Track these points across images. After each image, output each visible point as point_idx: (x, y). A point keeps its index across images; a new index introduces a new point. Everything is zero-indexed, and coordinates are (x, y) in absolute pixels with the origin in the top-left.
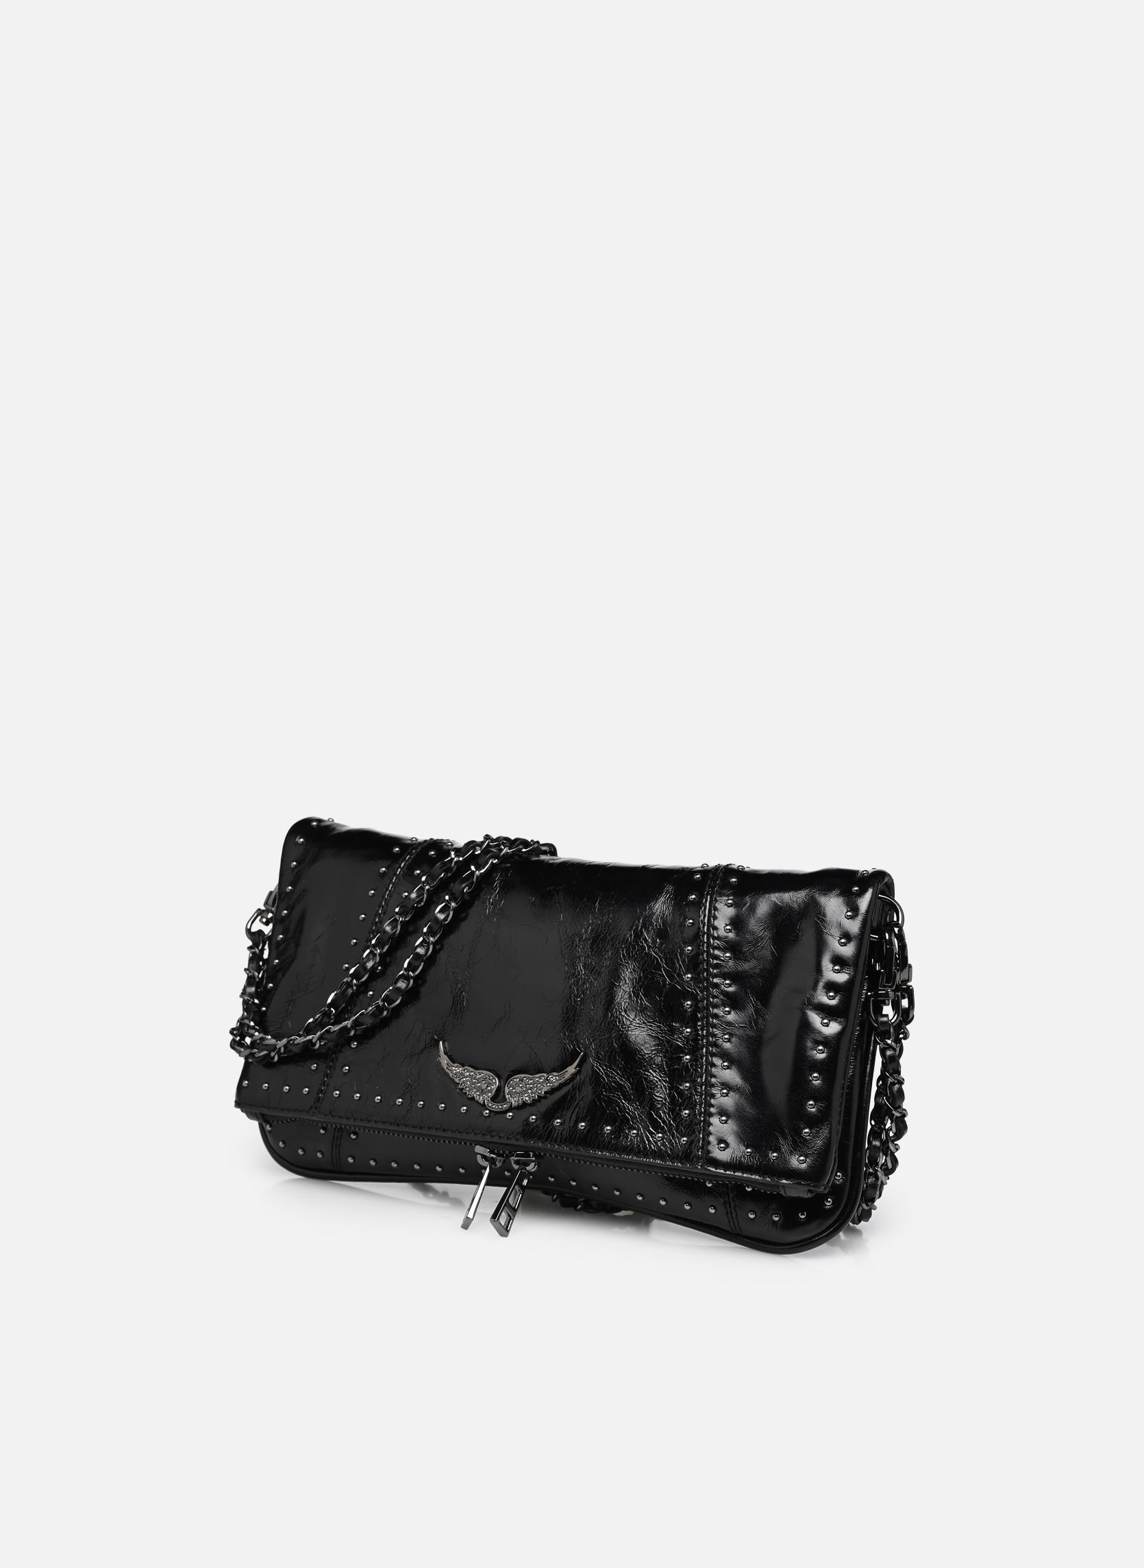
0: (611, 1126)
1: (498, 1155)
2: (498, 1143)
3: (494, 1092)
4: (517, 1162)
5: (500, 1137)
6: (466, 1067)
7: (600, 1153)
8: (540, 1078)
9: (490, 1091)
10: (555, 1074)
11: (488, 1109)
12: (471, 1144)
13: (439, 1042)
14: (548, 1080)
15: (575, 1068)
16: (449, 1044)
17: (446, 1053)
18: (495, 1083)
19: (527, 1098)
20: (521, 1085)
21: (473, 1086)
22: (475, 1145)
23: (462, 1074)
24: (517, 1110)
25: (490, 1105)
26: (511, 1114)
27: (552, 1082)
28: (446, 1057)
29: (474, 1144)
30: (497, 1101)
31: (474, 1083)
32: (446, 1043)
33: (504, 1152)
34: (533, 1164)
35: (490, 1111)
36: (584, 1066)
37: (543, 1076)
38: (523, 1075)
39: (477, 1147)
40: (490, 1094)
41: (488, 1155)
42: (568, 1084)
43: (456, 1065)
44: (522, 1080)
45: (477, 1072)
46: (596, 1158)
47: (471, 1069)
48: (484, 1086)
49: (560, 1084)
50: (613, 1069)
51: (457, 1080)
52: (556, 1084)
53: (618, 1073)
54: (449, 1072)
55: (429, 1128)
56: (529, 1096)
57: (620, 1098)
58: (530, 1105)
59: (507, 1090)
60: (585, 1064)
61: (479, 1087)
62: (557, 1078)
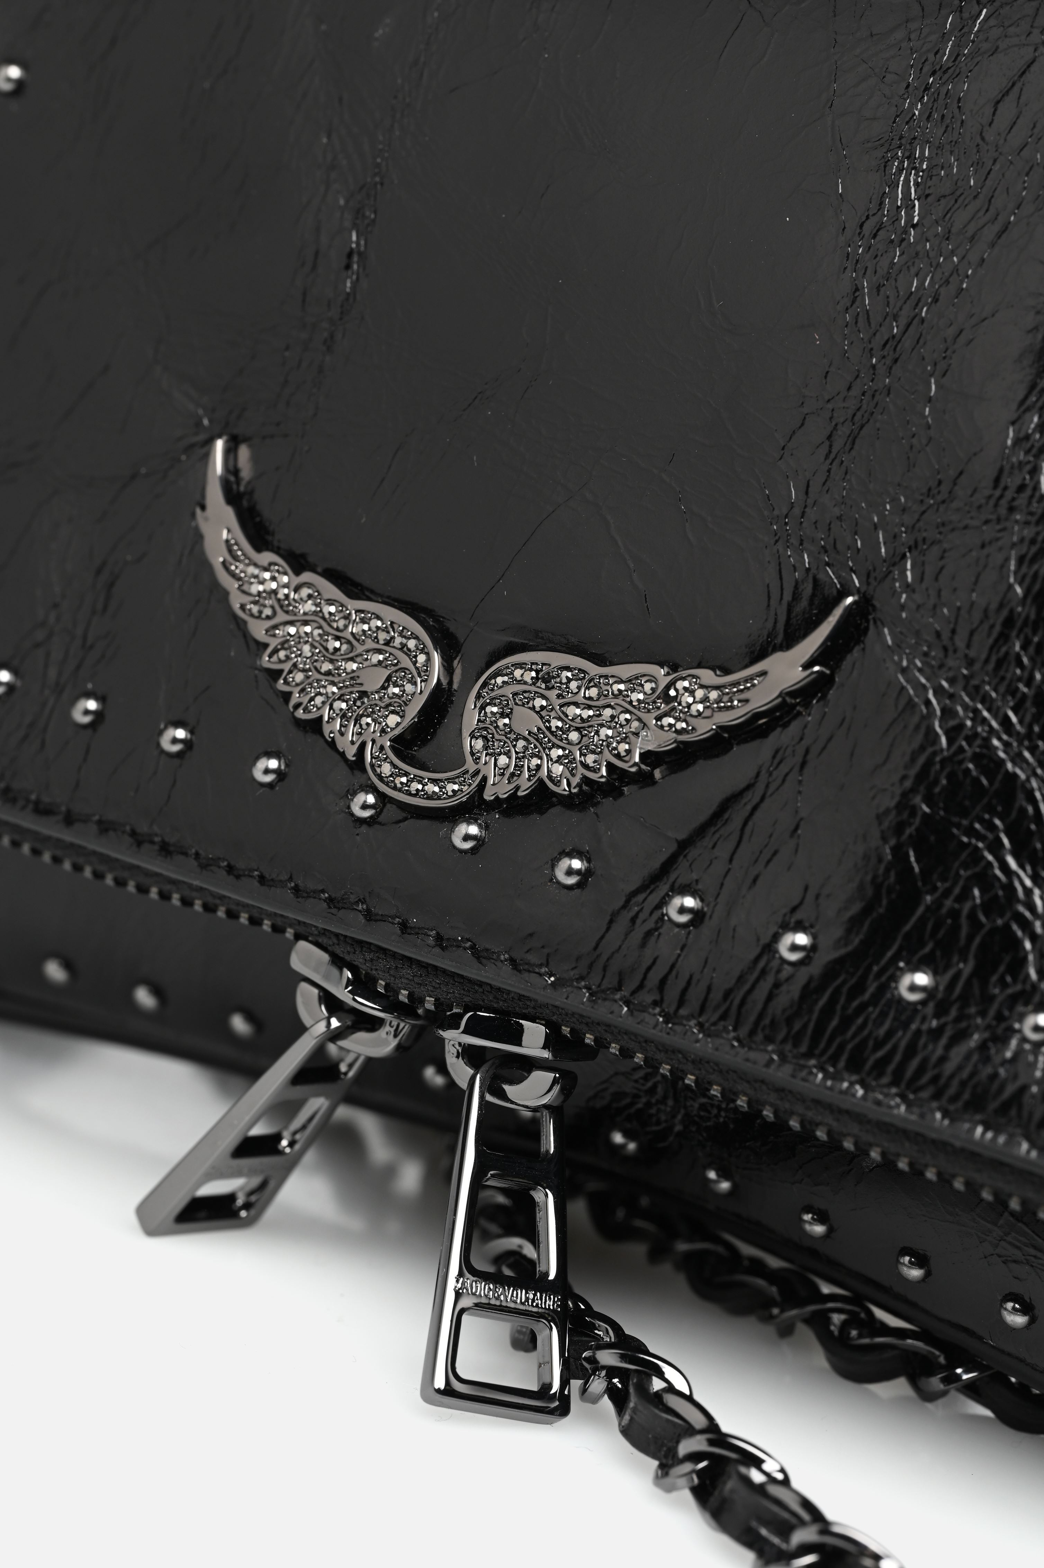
0: (936, 973)
1: (391, 1005)
2: (394, 955)
3: (413, 711)
4: (471, 1055)
5: (404, 927)
6: (307, 576)
7: (860, 1092)
8: (634, 682)
9: (398, 706)
10: (707, 676)
11: (374, 790)
12: (277, 929)
13: (209, 442)
14: (667, 699)
15: (807, 666)
16: (255, 459)
17: (232, 496)
18: (424, 672)
19: (558, 769)
20: (539, 702)
21: (326, 667)
22: (298, 937)
23: (284, 605)
24: (506, 813)
25: (386, 769)
26: (473, 830)
27: (686, 714)
28: (229, 513)
29: (290, 933)
30: (422, 753)
31: (332, 656)
32: (244, 452)
33: (416, 1000)
34: (541, 1079)
35: (381, 797)
36: (846, 664)
37: (653, 679)
38: (557, 659)
39: (302, 944)
40: (393, 720)
41: (344, 995)
42: (763, 733)
43: (267, 557)
44: (546, 678)
45: (353, 605)
46: (831, 1108)
47: (330, 590)
48: (373, 680)
49: (722, 728)
50: (985, 699)
51: (258, 631)
52: (705, 728)
53: (1006, 722)
54: (232, 585)
55: (105, 827)
56: (566, 760)
57: (996, 847)
58: (568, 802)
59: (471, 718)
60: (856, 652)
61: (353, 677)
62: (714, 695)
